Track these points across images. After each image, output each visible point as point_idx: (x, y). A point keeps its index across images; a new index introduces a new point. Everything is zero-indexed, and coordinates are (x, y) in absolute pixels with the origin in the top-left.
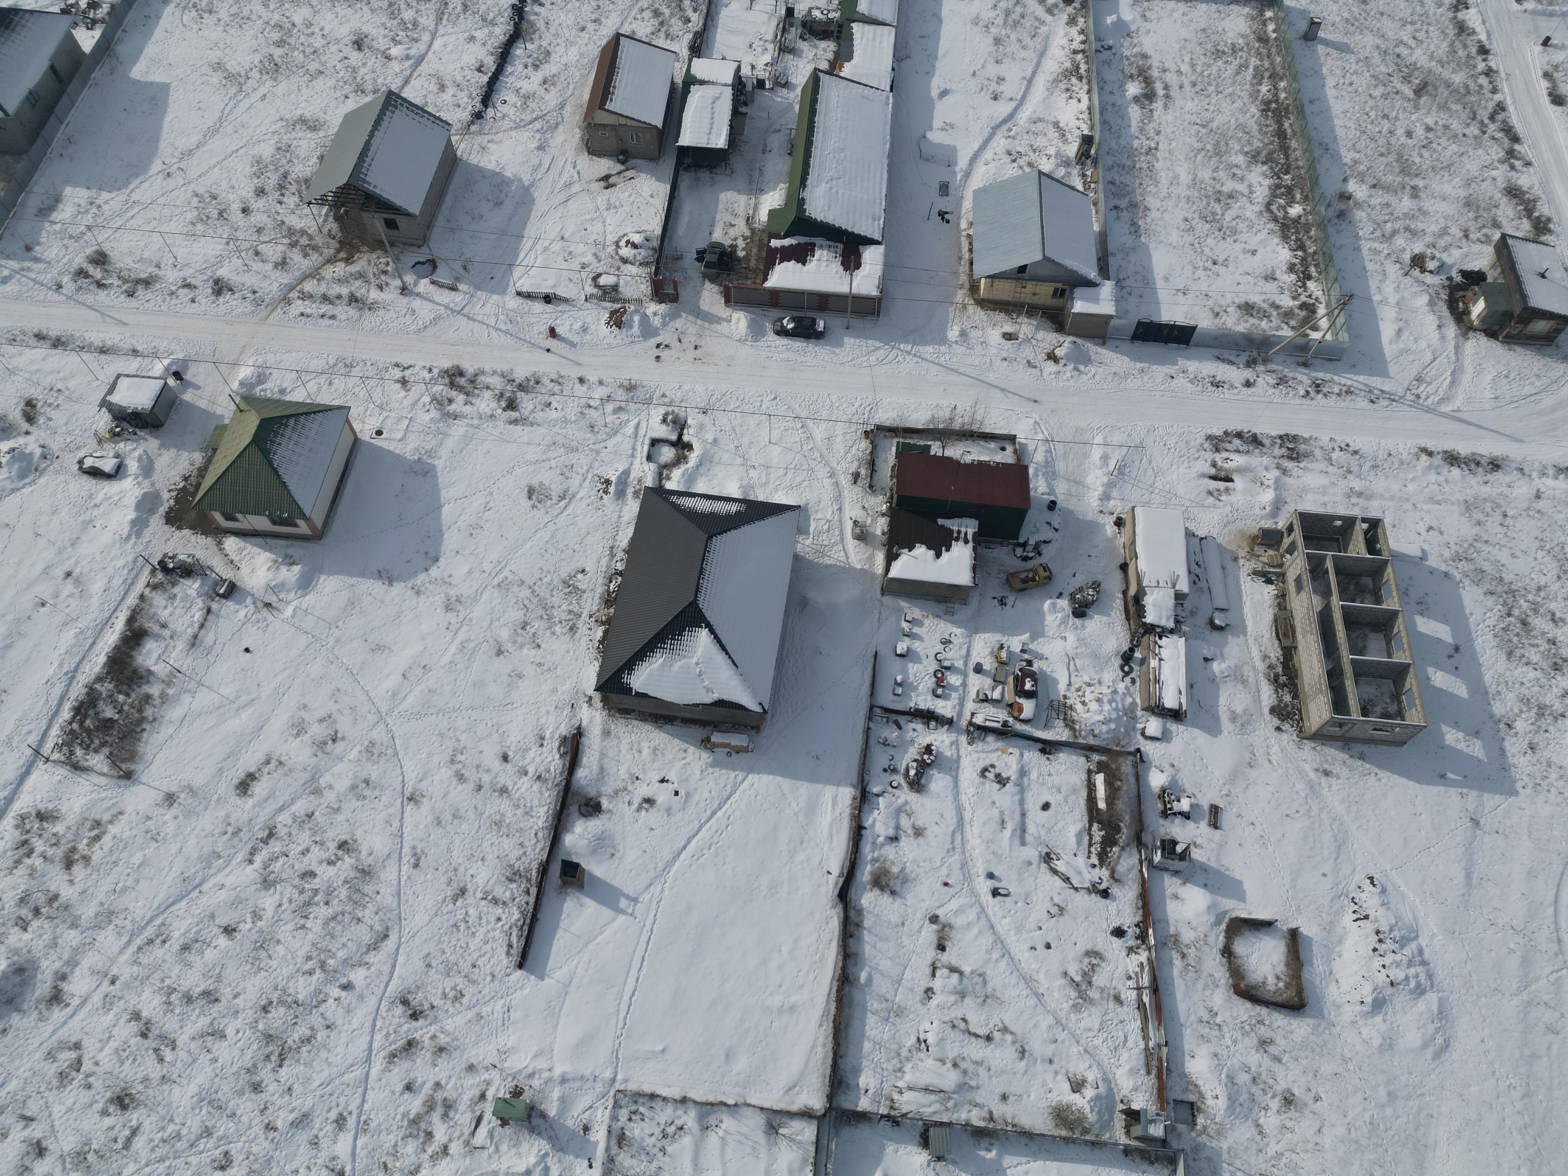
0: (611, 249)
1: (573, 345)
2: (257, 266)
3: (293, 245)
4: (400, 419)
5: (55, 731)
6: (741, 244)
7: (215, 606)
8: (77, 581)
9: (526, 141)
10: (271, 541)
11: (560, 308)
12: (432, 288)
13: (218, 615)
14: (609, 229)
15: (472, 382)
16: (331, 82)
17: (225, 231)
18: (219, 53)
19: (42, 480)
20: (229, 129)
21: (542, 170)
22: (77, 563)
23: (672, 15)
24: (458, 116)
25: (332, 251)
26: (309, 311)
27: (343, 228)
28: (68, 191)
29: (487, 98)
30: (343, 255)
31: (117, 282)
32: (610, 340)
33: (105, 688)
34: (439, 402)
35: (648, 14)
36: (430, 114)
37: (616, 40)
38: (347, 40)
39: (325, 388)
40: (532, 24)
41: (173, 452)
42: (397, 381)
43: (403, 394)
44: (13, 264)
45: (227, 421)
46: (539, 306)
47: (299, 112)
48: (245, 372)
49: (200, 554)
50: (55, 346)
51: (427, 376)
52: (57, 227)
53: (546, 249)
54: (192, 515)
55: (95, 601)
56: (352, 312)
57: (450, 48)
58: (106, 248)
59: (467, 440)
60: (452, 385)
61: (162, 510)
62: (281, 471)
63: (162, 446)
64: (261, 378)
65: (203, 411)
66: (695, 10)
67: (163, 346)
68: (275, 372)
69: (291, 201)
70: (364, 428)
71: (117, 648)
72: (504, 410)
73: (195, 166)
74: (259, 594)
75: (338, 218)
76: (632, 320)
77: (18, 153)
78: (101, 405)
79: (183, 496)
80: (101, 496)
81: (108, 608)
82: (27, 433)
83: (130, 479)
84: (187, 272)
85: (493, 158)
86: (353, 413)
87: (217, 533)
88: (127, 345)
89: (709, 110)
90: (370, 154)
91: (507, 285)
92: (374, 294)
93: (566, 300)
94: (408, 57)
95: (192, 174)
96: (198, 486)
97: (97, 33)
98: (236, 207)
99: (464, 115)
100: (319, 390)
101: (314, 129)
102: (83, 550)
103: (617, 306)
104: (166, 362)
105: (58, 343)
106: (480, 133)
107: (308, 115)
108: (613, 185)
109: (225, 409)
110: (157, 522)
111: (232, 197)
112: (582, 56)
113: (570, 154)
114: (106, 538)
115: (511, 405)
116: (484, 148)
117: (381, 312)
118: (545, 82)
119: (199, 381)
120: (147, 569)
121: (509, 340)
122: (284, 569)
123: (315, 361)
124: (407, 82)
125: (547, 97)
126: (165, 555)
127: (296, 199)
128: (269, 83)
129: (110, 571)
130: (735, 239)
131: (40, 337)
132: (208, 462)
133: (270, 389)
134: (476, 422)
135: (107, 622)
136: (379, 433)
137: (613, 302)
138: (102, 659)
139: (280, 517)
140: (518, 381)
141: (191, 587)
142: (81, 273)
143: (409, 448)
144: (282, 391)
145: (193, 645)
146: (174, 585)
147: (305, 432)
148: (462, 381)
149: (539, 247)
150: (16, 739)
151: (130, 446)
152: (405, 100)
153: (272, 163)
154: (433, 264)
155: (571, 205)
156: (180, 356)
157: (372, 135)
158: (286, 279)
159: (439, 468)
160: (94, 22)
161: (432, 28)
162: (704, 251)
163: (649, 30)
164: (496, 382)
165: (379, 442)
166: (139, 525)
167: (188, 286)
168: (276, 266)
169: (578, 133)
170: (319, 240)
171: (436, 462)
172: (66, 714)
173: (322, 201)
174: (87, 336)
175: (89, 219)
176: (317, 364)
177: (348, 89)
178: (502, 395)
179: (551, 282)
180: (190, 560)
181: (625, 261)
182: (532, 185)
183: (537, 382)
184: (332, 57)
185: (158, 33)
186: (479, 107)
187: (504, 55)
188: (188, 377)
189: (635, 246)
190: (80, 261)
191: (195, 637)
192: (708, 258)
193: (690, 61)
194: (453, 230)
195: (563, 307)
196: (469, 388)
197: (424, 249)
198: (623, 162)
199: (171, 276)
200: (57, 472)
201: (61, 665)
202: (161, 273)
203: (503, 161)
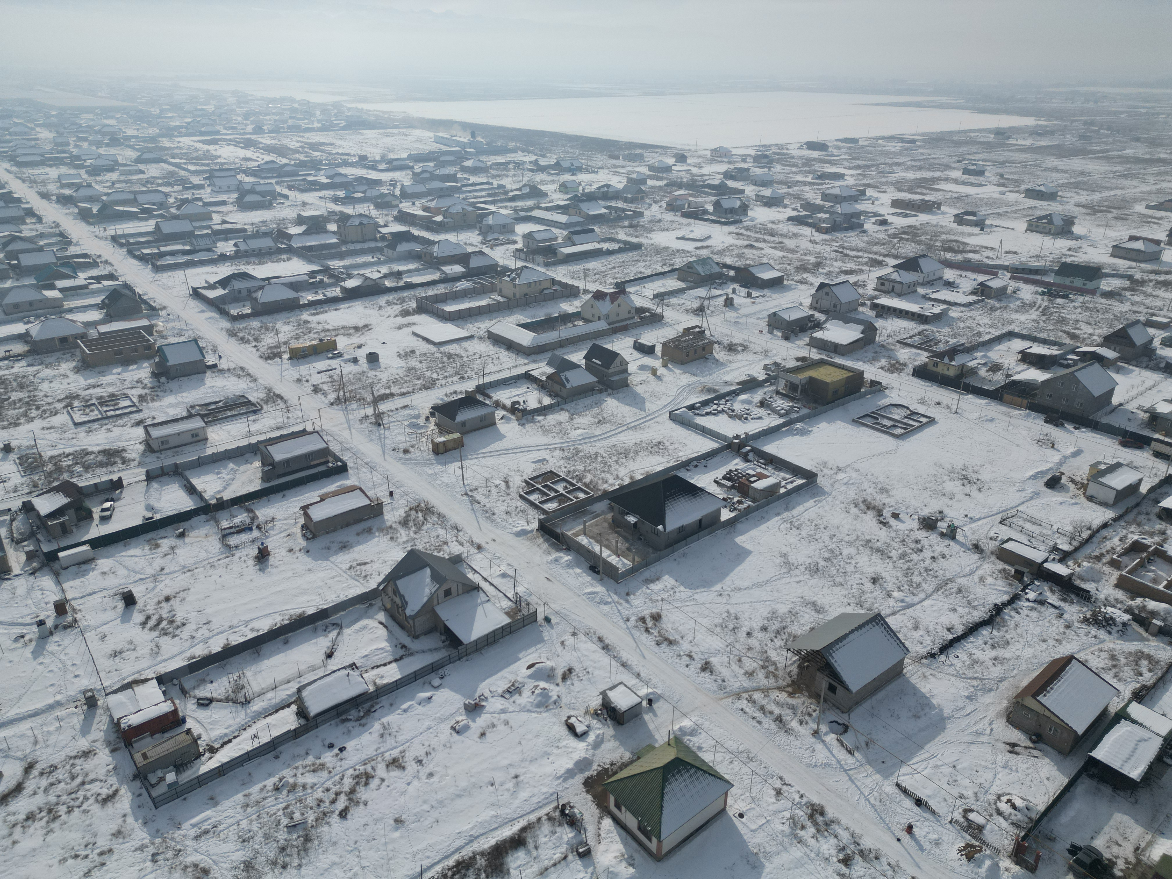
0: (992, 798)
1: (921, 848)
2: (735, 667)
3: (763, 667)
4: (761, 816)
5: (438, 868)
6: (1121, 864)
7: (570, 857)
8: (517, 784)
9: (961, 688)
10: (629, 839)
11: (925, 815)
12: (835, 743)
13: (567, 865)
14: (997, 782)
15: (826, 824)
16: (844, 592)
17: (730, 639)
18: (789, 549)
19: (545, 715)
20: (769, 589)
21: (963, 713)
22: (525, 773)
23: (1126, 664)
24: (917, 649)
25: (785, 684)
26: (747, 710)
27: (800, 674)
28: (666, 577)
29: (944, 649)
30: (790, 689)
31: (656, 634)
32: (956, 865)
33: (481, 862)
34: (794, 822)
35: (1104, 655)
36: (898, 639)
37: (1069, 659)
38: (869, 576)
39: (726, 762)
40: (1004, 620)
41: (617, 743)
42: (775, 789)
43: (773, 800)
44: (616, 598)
45: (657, 745)
46: (908, 803)
47: (815, 599)
48: (686, 723)
49: (587, 817)
50: (603, 648)
51: (797, 799)
52: (648, 591)
53: (937, 767)
54: (599, 789)
55: (517, 803)
56: (773, 726)
57: (934, 608)
58: (664, 614)
59: (799, 864)
60: (811, 817)
61: (587, 774)
62: (666, 798)
63: (614, 736)
64: (693, 733)
65: (649, 731)
66: (1150, 670)
67: (654, 680)
68: (704, 734)
69: (778, 642)
70: (734, 806)
71: (505, 841)
72: (839, 861)
73: (737, 597)
74: (599, 870)
75: (799, 667)
76: (983, 862)
77: (656, 549)
78: (601, 693)
79: (604, 773)
80: (564, 743)
81: (520, 812)
82: (558, 685)
83: (585, 744)
84: (695, 649)
85: (928, 686)
86: (733, 791)
87: (604, 810)
88: (637, 669)
89: (1132, 745)
90: (844, 642)
91: (892, 774)
92: (794, 724)
93: (933, 812)
94: (902, 601)
95: (733, 601)
96: (615, 773)
97: (733, 515)
98: (745, 629)
99: (923, 651)
100: (722, 762)
101: (818, 612)
102: (533, 768)
103: (974, 842)
104: (650, 690)
105: (606, 648)
106: (928, 666)
107: (819, 603)
108: (1016, 753)
109: (661, 737)
110: (579, 779)
111: (746, 623)
112: (1035, 657)
113: (991, 713)
114: (548, 769)
115: (846, 861)
116: (925, 677)
117: (792, 738)
118: (995, 659)
119: (659, 712)
120: (554, 804)
121: (872, 813)
122: (624, 864)
123: (731, 743)
124: (894, 613)
125: (992, 669)
126: (569, 803)
127: (783, 643)
128: (807, 576)
129: (536, 791)
130: (1117, 857)
131: (600, 639)
132: (631, 762)
133: (693, 742)
134: (813, 855)
135: (511, 821)
136: (741, 816)
137: (974, 838)
138: (492, 842)
139: (645, 827)
140: (862, 847)
141: (567, 834)
142: (643, 620)
143: (755, 840)
144: (700, 748)
145: (542, 874)
146: (560, 825)
147: (696, 783)
148: (820, 819)
149: (932, 762)
150: (419, 856)
151: (599, 725)
152: (886, 623)
153: (781, 617)
154: (846, 729)
155: (973, 748)
156: (659, 692)
157: (852, 632)
158: (746, 683)
159: (766, 870)
160: (735, 509)
161: (929, 592)
162: (1080, 849)
163: (1101, 665)
164: (845, 836)
165: (737, 821)
166: (570, 774)
167: (690, 656)
168: (746, 673)
169: (1005, 704)
170: (780, 673)
171: (767, 864)
172: (451, 862)
173: (798, 652)
174: (622, 652)
175: (665, 595)
176: (731, 745)
177: (852, 600)
178: (843, 849)
179: (928, 792)
180: (578, 816)
181: (999, 813)
182: (949, 718)
183: (877, 858)
184: (854, 580)
185: (763, 527)
186: (936, 650)
187: (972, 630)
188: (655, 706)
189: (1014, 807)
190: (646, 613)
191: (546, 869)
192: (1080, 855)
193: (1130, 702)
194: (873, 715)
195: (927, 815)
196: (822, 827)
197: (845, 716)
198: (1034, 742)
199: (685, 646)
200: (555, 715)
201: (472, 828)
202: (681, 642)
203: (935, 692)
